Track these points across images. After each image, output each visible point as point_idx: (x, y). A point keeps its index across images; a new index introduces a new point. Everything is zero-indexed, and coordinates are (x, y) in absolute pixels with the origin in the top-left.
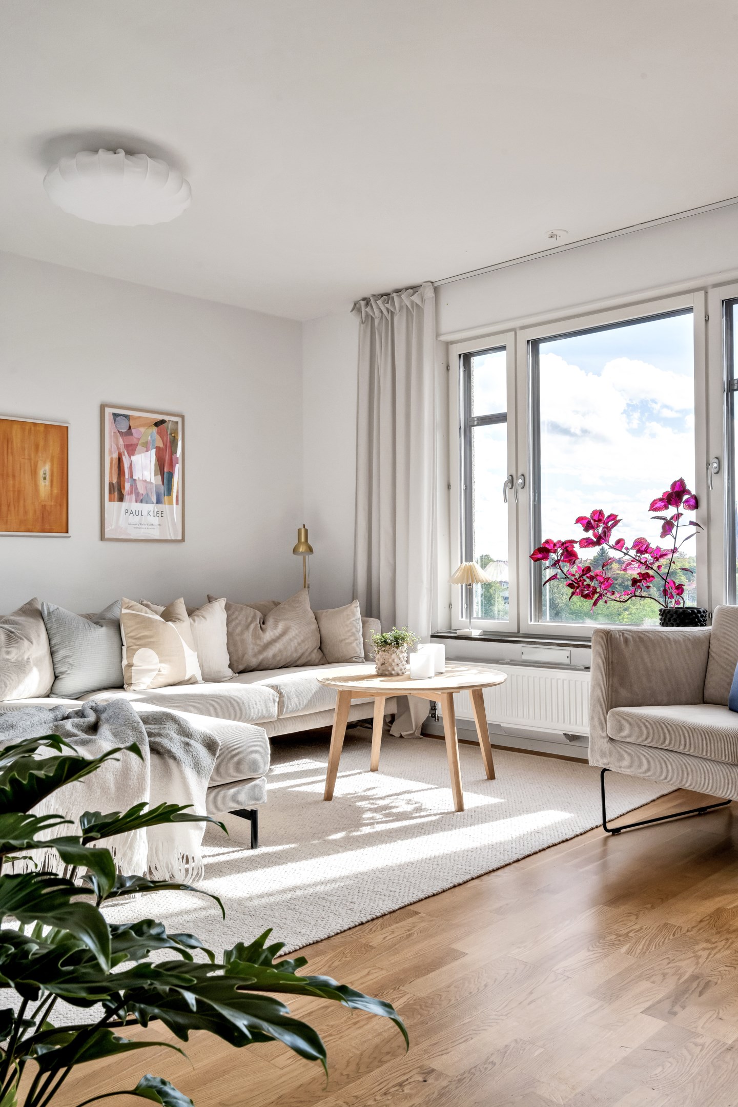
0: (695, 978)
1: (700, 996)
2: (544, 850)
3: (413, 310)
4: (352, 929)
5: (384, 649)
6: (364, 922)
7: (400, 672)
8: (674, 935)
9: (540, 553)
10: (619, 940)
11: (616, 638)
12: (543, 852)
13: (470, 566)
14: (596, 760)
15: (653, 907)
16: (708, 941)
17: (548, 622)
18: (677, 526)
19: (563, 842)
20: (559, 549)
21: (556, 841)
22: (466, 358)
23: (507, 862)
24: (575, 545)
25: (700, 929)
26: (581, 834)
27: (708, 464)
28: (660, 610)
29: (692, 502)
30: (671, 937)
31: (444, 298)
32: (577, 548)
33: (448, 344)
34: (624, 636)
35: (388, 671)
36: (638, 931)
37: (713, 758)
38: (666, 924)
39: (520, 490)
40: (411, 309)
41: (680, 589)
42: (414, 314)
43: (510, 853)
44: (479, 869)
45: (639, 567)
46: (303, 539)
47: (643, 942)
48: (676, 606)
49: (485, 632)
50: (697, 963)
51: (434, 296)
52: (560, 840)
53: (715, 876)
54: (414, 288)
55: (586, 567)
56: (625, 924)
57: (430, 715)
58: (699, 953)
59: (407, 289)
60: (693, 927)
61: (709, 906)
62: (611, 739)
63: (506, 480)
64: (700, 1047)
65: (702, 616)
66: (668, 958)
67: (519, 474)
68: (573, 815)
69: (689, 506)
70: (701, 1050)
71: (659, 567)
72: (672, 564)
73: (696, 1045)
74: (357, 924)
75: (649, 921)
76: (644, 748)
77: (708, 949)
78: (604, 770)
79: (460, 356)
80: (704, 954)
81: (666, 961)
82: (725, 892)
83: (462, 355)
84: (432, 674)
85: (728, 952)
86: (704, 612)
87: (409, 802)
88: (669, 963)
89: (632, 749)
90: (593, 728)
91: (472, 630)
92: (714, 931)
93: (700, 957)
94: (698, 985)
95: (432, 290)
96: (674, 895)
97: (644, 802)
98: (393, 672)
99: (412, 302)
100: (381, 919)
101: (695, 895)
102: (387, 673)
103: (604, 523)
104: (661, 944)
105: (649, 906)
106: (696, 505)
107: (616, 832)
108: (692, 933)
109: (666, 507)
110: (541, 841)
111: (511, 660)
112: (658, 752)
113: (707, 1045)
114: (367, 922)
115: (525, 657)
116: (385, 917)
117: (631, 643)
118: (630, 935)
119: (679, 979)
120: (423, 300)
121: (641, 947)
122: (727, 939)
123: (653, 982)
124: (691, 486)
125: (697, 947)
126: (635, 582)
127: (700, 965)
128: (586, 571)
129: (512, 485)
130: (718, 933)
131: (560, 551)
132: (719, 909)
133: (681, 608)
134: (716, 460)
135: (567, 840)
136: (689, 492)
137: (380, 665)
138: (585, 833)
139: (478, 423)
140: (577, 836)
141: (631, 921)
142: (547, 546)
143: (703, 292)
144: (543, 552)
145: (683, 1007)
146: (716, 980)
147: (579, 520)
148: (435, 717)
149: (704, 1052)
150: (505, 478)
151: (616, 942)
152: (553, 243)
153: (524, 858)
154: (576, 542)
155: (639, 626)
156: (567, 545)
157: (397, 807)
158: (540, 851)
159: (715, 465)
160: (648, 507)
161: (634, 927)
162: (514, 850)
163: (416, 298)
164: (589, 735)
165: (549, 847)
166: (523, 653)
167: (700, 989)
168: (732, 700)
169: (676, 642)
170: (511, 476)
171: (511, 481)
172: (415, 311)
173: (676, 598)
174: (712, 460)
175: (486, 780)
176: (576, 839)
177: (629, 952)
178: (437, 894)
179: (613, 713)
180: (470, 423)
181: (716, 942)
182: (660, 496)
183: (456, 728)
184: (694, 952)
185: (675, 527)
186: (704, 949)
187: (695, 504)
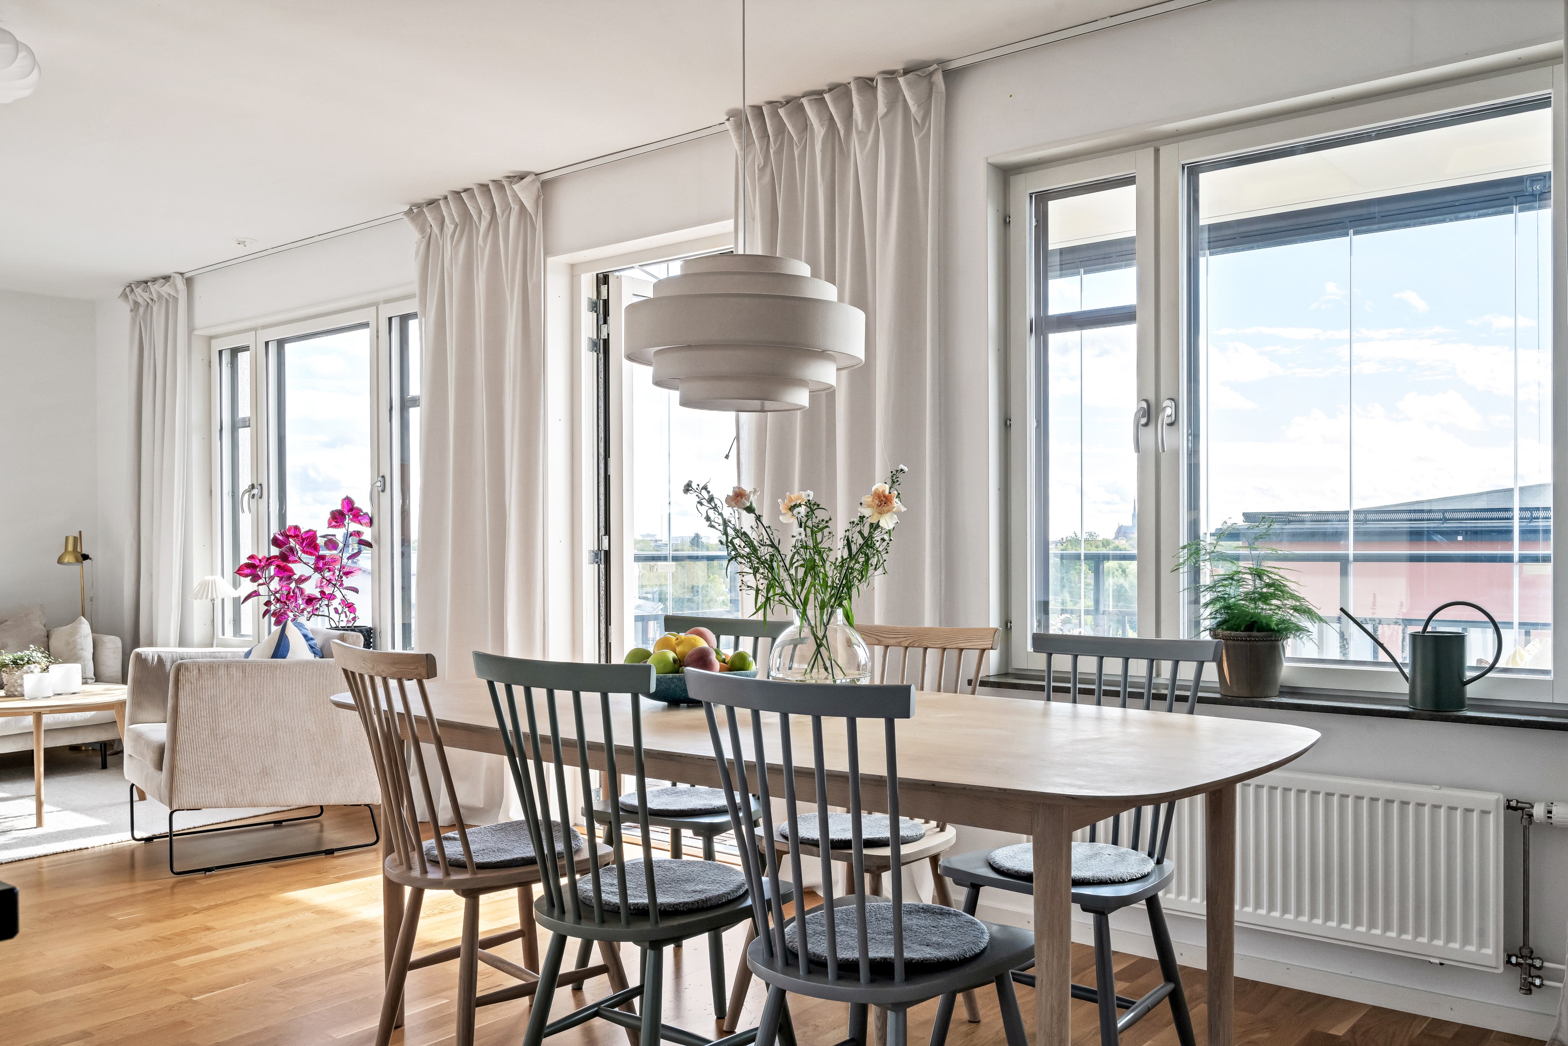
9: (248, 569)
31: (198, 289)
33: (209, 338)
39: (257, 501)
40: (167, 299)
42: (171, 305)
46: (70, 548)
51: (186, 287)
59: (160, 278)
95: (183, 281)
99: (167, 292)
120: (177, 291)
134: (381, 478)
142: (253, 562)
143: (376, 307)
144: (251, 568)
159: (380, 484)
163: (169, 288)
172: (170, 300)
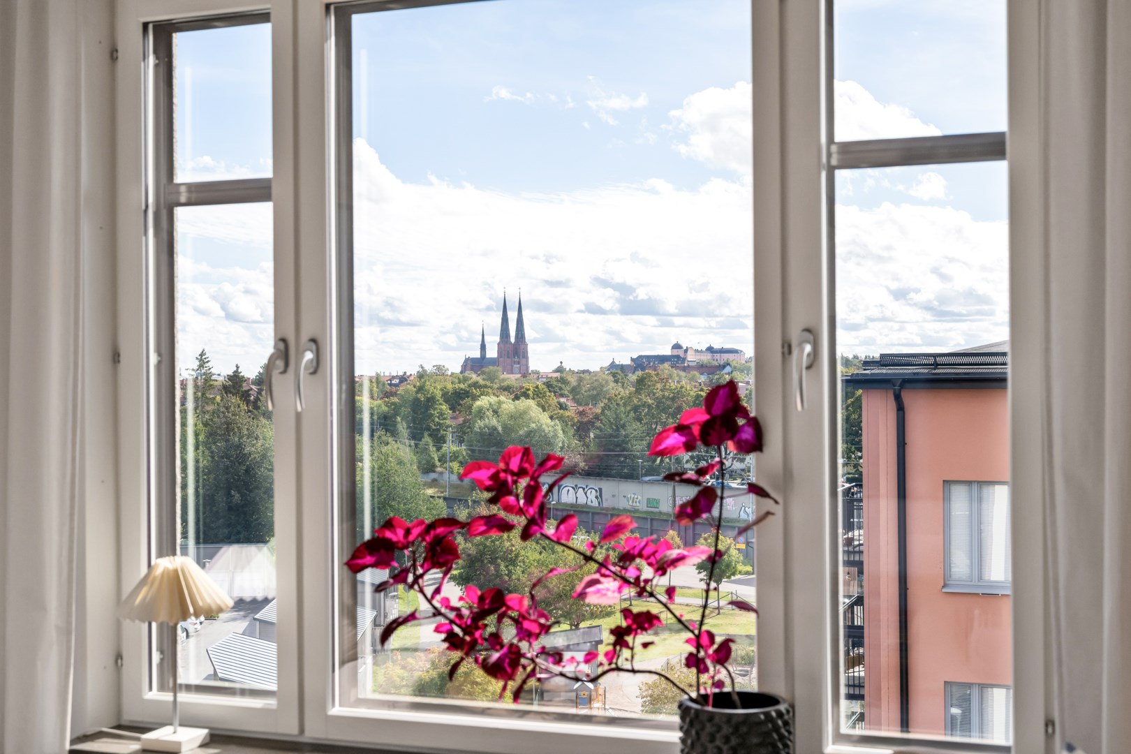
9: (371, 554)
18: (722, 498)
22: (163, 33)
24: (455, 528)
29: (747, 434)
39: (307, 380)
49: (215, 737)
55: (491, 590)
65: (786, 724)
67: (305, 337)
69: (742, 446)
71: (670, 591)
79: (145, 26)
83: (151, 26)
91: (180, 732)
128: (492, 602)
129: (287, 364)
134: (807, 335)
136: (743, 412)
139: (188, 198)
142: (388, 534)
144: (377, 550)
154: (463, 526)
156: (440, 530)
159: (804, 347)
170: (284, 340)
171: (284, 354)
174: (795, 334)
180: (169, 197)
187: (756, 440)
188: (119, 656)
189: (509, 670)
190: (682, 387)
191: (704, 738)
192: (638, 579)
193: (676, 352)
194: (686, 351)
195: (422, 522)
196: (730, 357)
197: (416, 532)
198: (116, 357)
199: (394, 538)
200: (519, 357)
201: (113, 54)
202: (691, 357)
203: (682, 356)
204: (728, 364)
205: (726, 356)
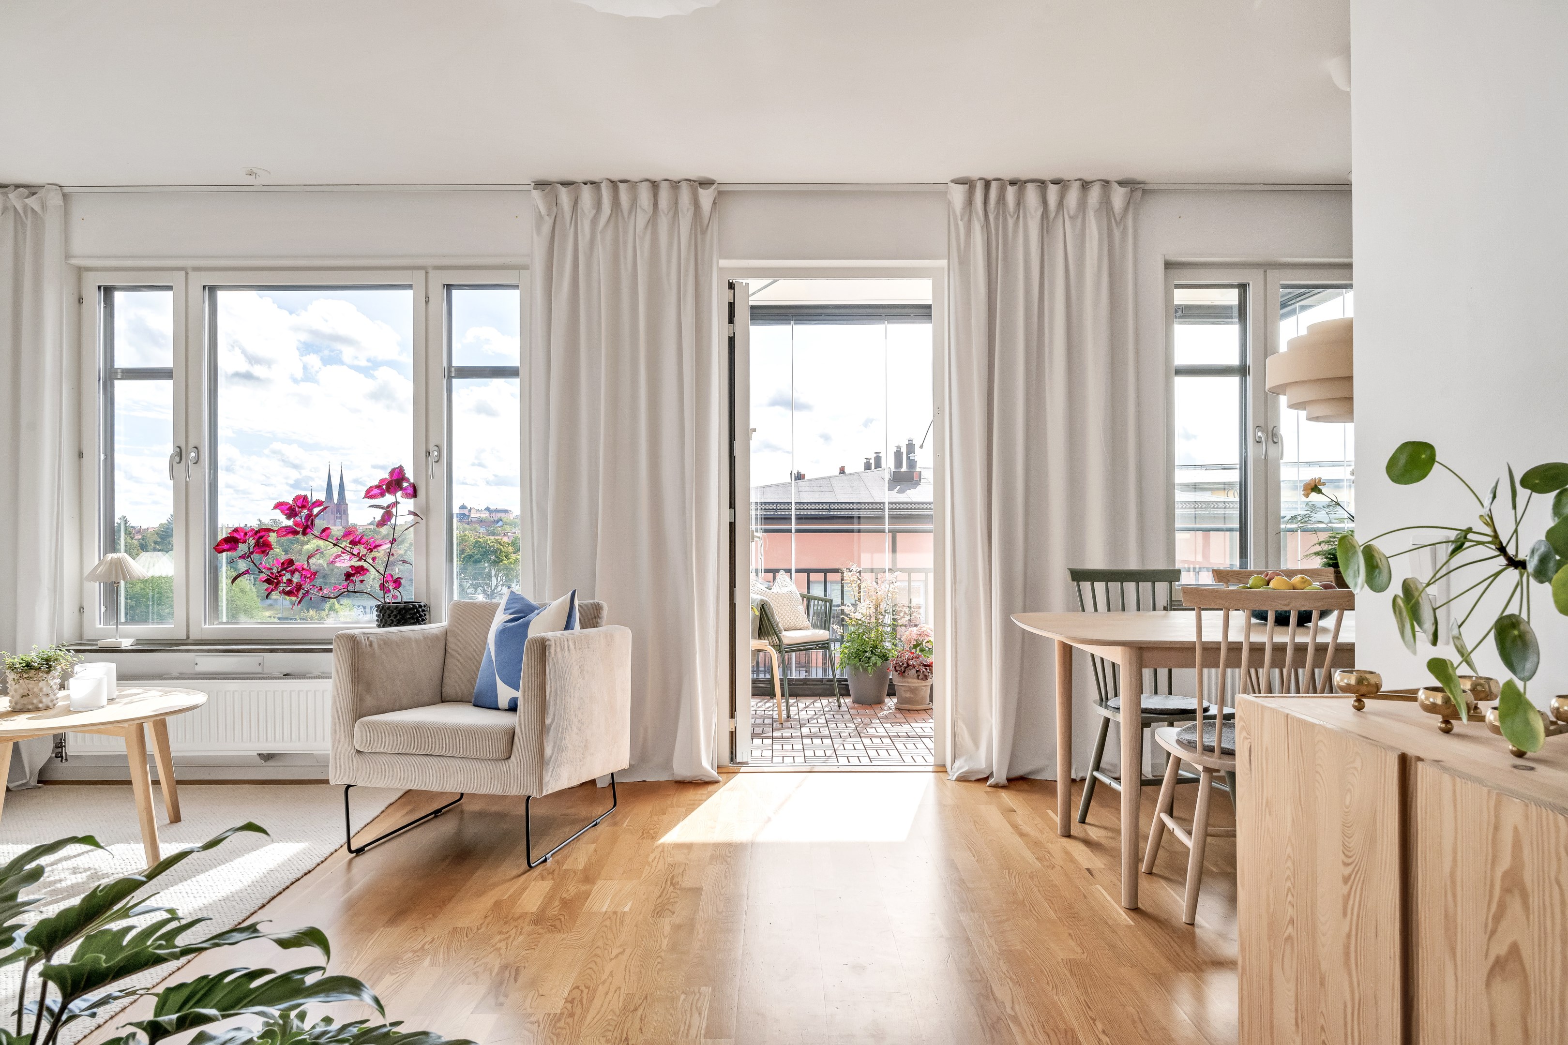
0: (505, 967)
1: (516, 982)
2: (287, 887)
3: (26, 217)
4: (89, 1037)
5: (25, 676)
6: (102, 1023)
7: (50, 704)
8: (467, 936)
9: (226, 544)
10: (418, 956)
11: (361, 643)
12: (287, 891)
13: (119, 559)
14: (337, 778)
15: (434, 916)
16: (500, 933)
17: (225, 624)
18: (396, 516)
19: (306, 874)
20: (251, 539)
21: (299, 876)
22: (108, 291)
23: (252, 911)
24: (271, 534)
25: (488, 925)
26: (322, 862)
27: (428, 453)
28: (378, 606)
29: (410, 491)
30: (466, 939)
31: (78, 211)
32: (272, 538)
33: (80, 271)
34: (369, 639)
35: (33, 704)
36: (431, 943)
37: (478, 756)
38: (455, 929)
39: (192, 467)
40: (22, 214)
41: (397, 583)
42: (29, 223)
43: (249, 900)
44: (221, 926)
45: (350, 559)
47: (442, 951)
48: (394, 601)
49: (138, 642)
50: (500, 955)
51: (62, 203)
52: (302, 873)
53: (478, 873)
54: (32, 189)
55: (287, 560)
56: (415, 940)
57: (54, 755)
58: (498, 945)
59: (17, 186)
60: (481, 925)
61: (487, 901)
62: (359, 752)
63: (172, 452)
64: (537, 1024)
65: (423, 611)
66: (472, 958)
67: (191, 445)
68: (307, 844)
69: (406, 494)
70: (539, 1026)
71: (374, 559)
72: (391, 556)
73: (532, 1023)
74: (93, 1028)
75: (438, 929)
76: (399, 756)
77: (504, 940)
78: (349, 786)
79: (98, 287)
80: (503, 945)
81: (471, 962)
82: (494, 885)
83: (102, 288)
84: (104, 702)
85: (521, 938)
86: (425, 606)
87: (75, 871)
88: (475, 963)
89: (384, 758)
90: (335, 742)
91: (119, 640)
92: (501, 922)
93: (500, 949)
94: (510, 973)
95: (60, 197)
96: (450, 899)
97: (375, 815)
98: (41, 705)
99: (25, 207)
100: (121, 1014)
101: (469, 894)
102: (30, 707)
103: (309, 510)
104: (459, 948)
105: (430, 916)
106: (415, 494)
107: (360, 851)
108: (483, 930)
109: (382, 495)
110: (280, 879)
111: (181, 674)
112: (415, 757)
113: (541, 1020)
114: (105, 1023)
115: (199, 669)
116: (127, 1010)
117: (376, 646)
118: (426, 947)
119: (491, 973)
120: (44, 206)
121: (441, 956)
122: (516, 927)
123: (469, 984)
124: (409, 474)
125: (493, 941)
126: (348, 576)
127: (503, 956)
128: (288, 564)
129: (181, 459)
130: (506, 923)
131: (252, 542)
132: (496, 901)
133: (399, 603)
134: (436, 448)
135: (310, 872)
136: (408, 480)
137: (18, 697)
138: (326, 859)
139: (122, 376)
140: (319, 865)
141: (420, 935)
142: (236, 535)
143: (423, 272)
144: (230, 542)
145: (506, 996)
146: (523, 965)
147: (279, 506)
148: (62, 757)
149: (542, 1027)
150: (169, 449)
151: (415, 959)
152: (250, 180)
153: (269, 902)
154: (274, 531)
155: (322, 623)
156: (262, 533)
157: (60, 881)
158: (284, 890)
159: (436, 453)
160: (363, 494)
161: (426, 940)
162: (252, 895)
163: (32, 202)
164: (330, 752)
165: (292, 883)
166: (197, 664)
167: (513, 976)
168: (478, 696)
169: (417, 641)
170: (179, 447)
171: (179, 454)
172: (29, 219)
173: (394, 592)
174: (432, 448)
175: (169, 824)
176: (318, 867)
177: (433, 964)
178: (182, 967)
179: (362, 724)
180: (111, 375)
181: (508, 932)
182: (377, 483)
183: (148, 766)
184: (493, 947)
185: (394, 517)
186: (500, 941)
187: (414, 492)
188: (81, 609)
189: (296, 593)
190: (465, 535)
191: (386, 616)
192: (359, 553)
193: (462, 511)
194: (470, 510)
195: (253, 529)
196: (502, 515)
197: (250, 534)
198: (81, 455)
199: (239, 537)
200: (340, 514)
201: (80, 301)
202: (473, 514)
203: (467, 514)
204: (501, 520)
205: (499, 515)
